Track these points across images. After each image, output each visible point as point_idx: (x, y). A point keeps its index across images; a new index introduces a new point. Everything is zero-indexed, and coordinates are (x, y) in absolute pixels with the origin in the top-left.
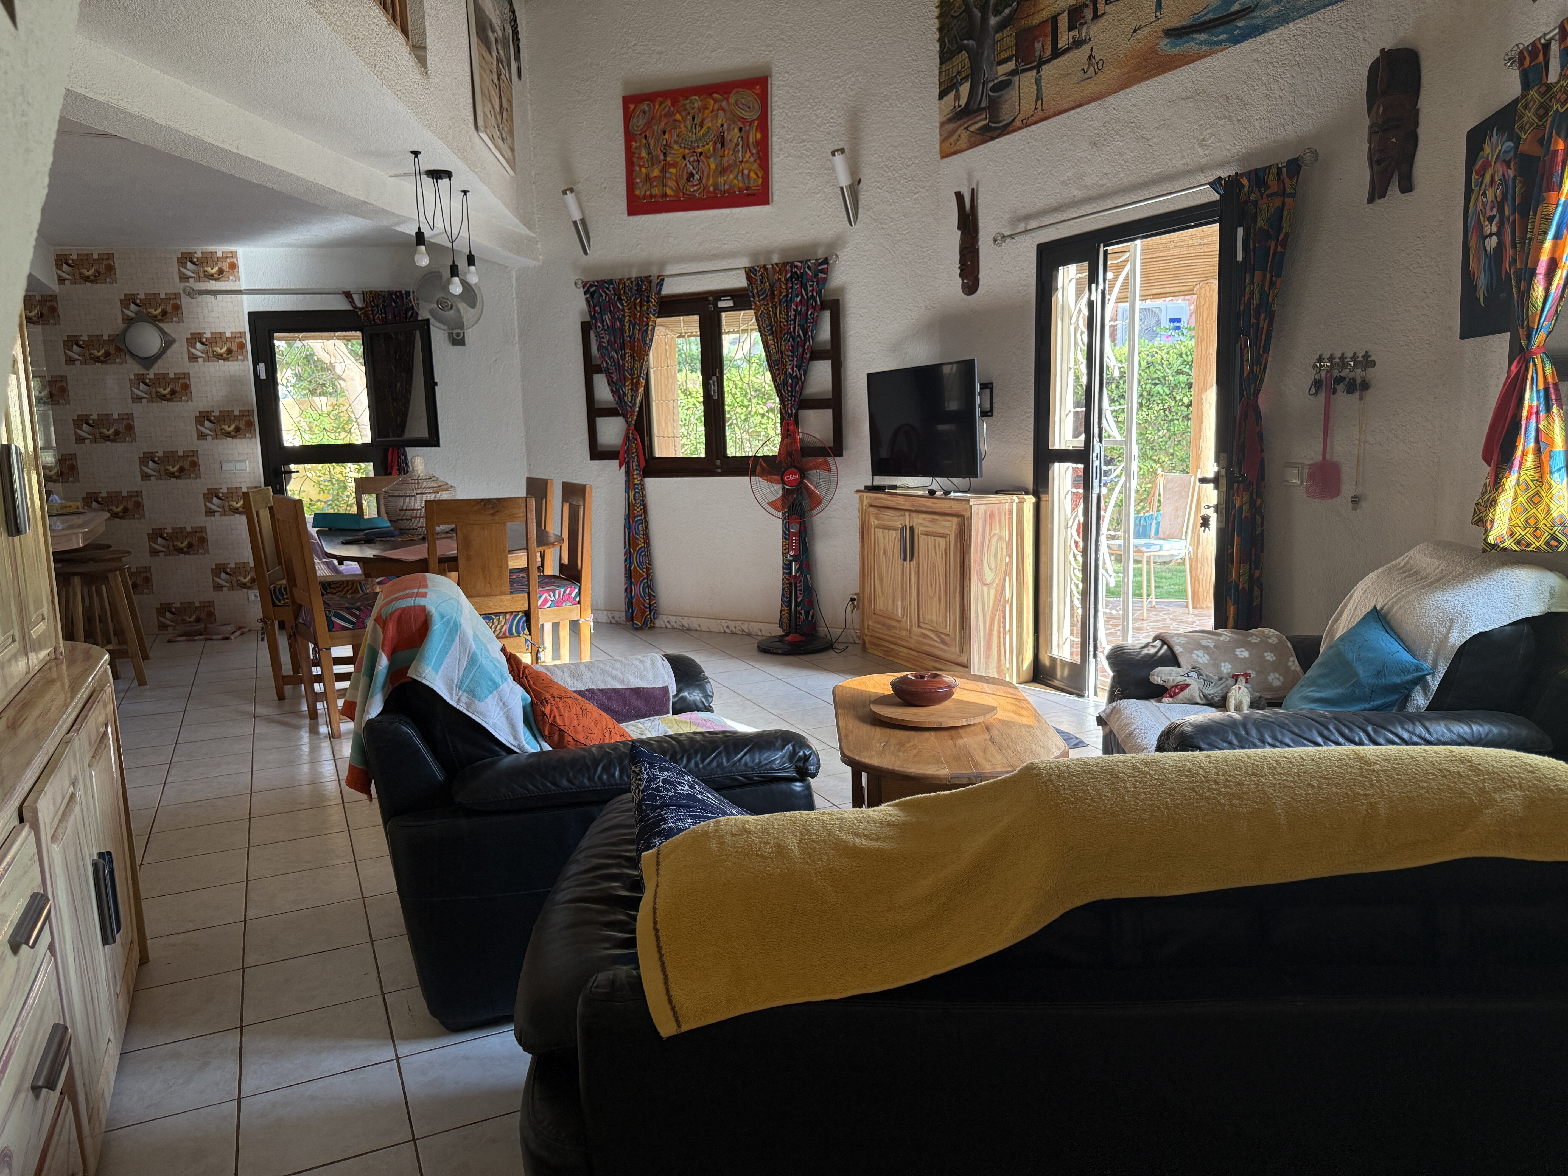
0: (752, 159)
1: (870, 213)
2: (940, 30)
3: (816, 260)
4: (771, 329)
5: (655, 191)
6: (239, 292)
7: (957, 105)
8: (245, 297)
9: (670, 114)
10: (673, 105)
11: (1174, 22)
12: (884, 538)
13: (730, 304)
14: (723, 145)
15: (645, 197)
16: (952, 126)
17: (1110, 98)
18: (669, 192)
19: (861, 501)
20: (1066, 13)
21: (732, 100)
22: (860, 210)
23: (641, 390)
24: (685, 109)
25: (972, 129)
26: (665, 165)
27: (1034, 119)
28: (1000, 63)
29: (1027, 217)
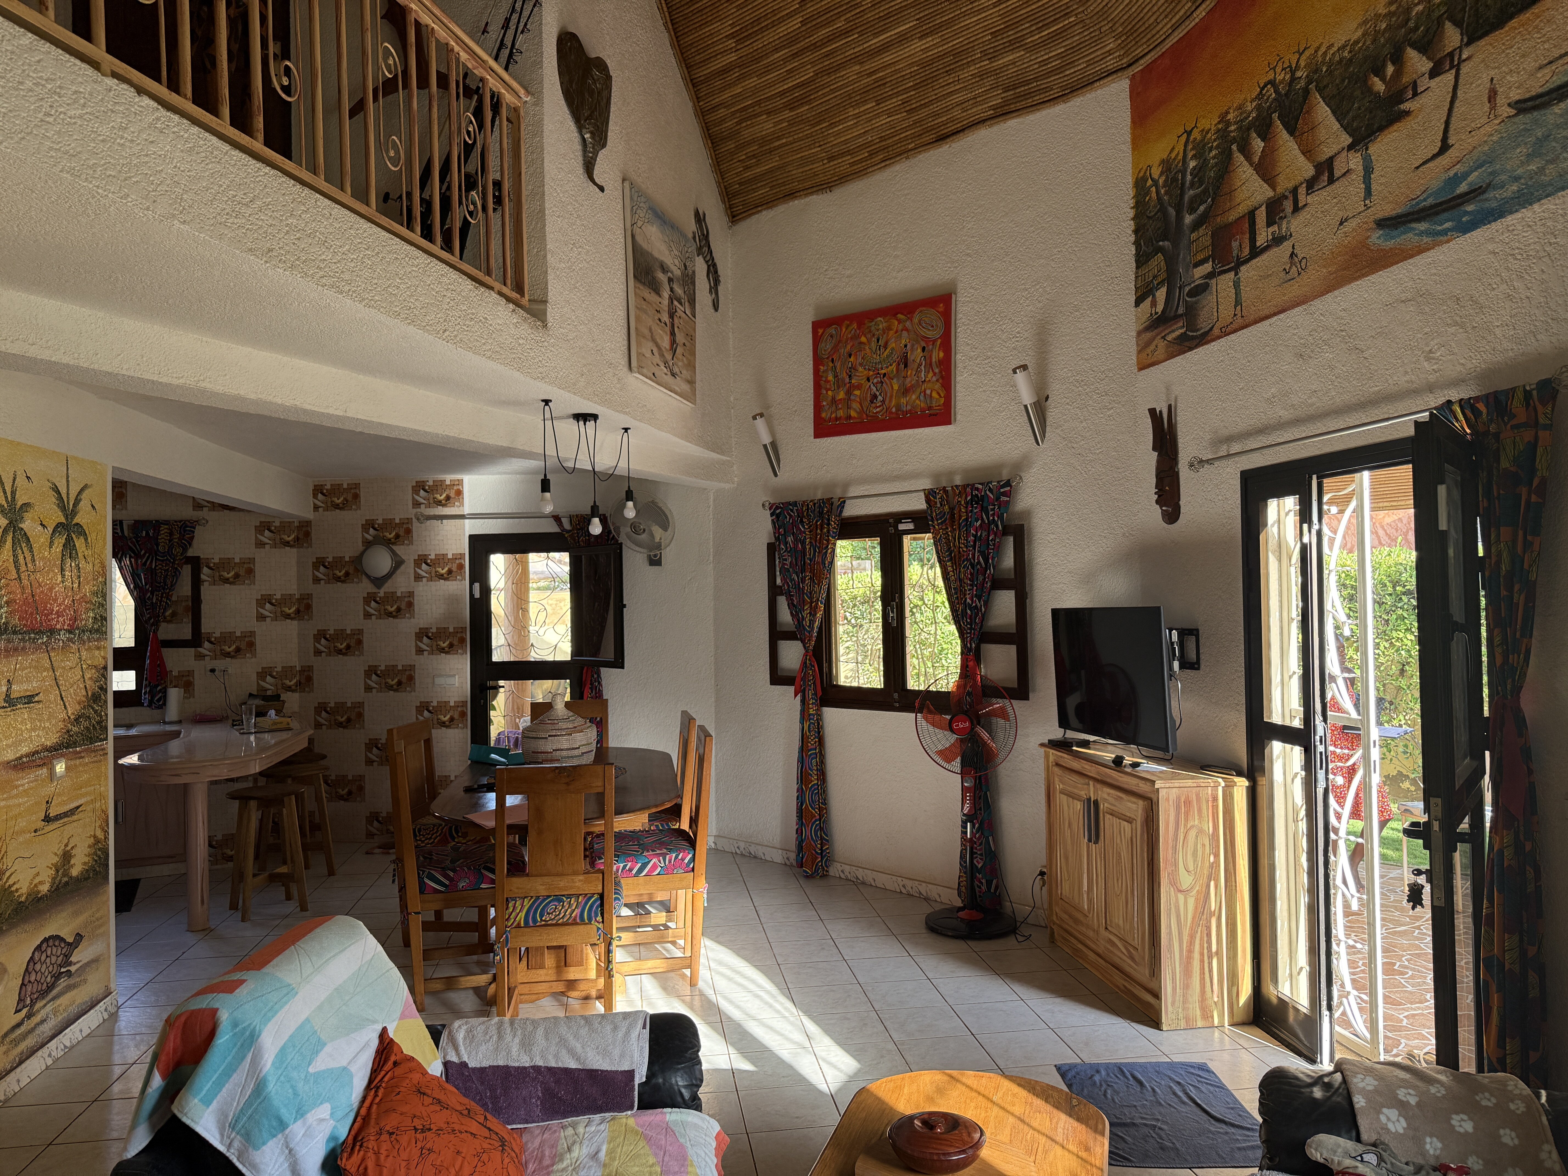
0: (934, 379)
1: (1058, 431)
2: (1136, 232)
3: (998, 482)
4: (951, 554)
5: (840, 413)
6: (462, 517)
7: (1153, 312)
8: (467, 521)
9: (856, 337)
10: (859, 327)
11: (1387, 210)
12: (1069, 807)
13: (911, 526)
14: (906, 366)
15: (830, 420)
16: (1148, 335)
17: (1317, 302)
18: (853, 414)
19: (1047, 756)
20: (1264, 208)
21: (916, 320)
22: (1048, 429)
23: (819, 615)
24: (870, 332)
25: (1169, 338)
26: (850, 387)
27: (1233, 326)
28: (1196, 265)
29: (1230, 439)
